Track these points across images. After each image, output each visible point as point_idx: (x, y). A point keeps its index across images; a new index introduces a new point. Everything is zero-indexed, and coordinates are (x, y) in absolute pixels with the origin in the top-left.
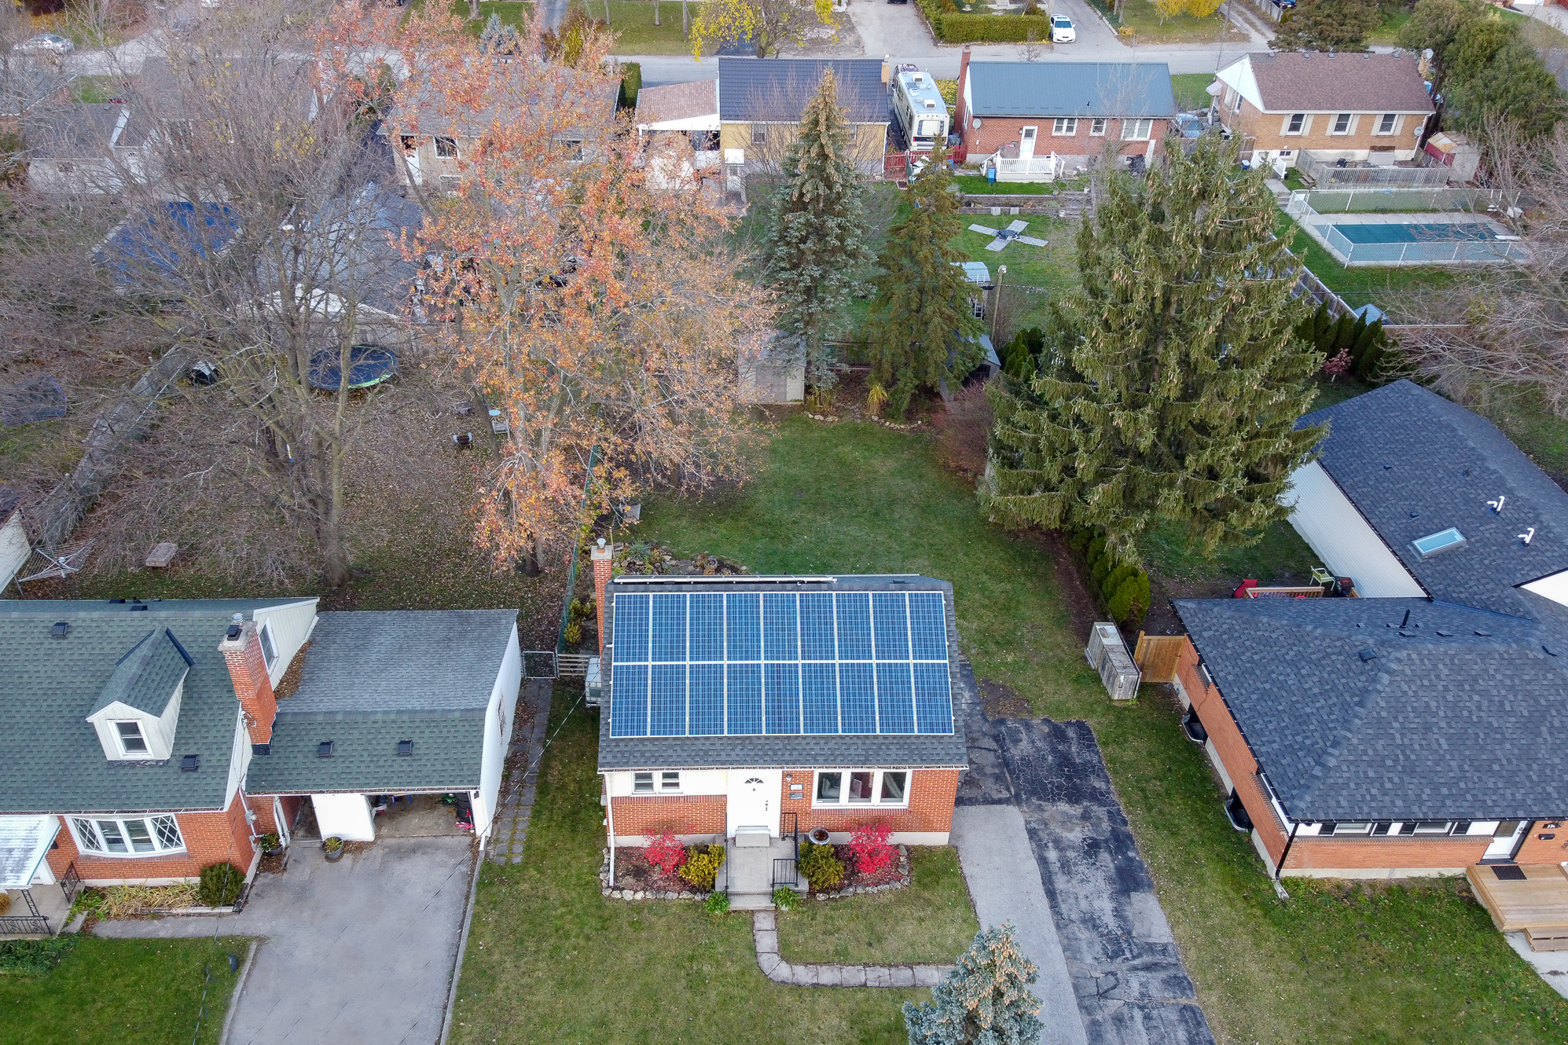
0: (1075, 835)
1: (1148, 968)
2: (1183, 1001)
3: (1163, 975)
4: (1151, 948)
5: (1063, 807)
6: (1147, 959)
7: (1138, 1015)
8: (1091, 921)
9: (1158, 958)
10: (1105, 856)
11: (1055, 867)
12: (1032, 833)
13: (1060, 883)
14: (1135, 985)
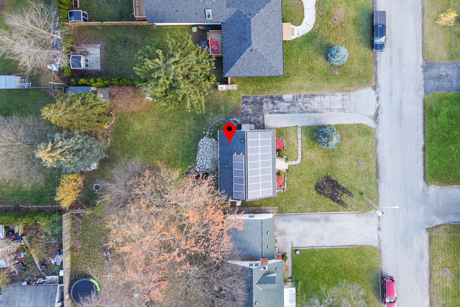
0: (271, 106)
1: (297, 101)
2: (303, 97)
3: (298, 99)
4: (293, 99)
5: (264, 106)
6: (295, 100)
7: (305, 104)
8: (289, 107)
9: (295, 98)
10: (275, 101)
11: (278, 111)
12: (270, 113)
13: (281, 111)
14: (300, 104)
